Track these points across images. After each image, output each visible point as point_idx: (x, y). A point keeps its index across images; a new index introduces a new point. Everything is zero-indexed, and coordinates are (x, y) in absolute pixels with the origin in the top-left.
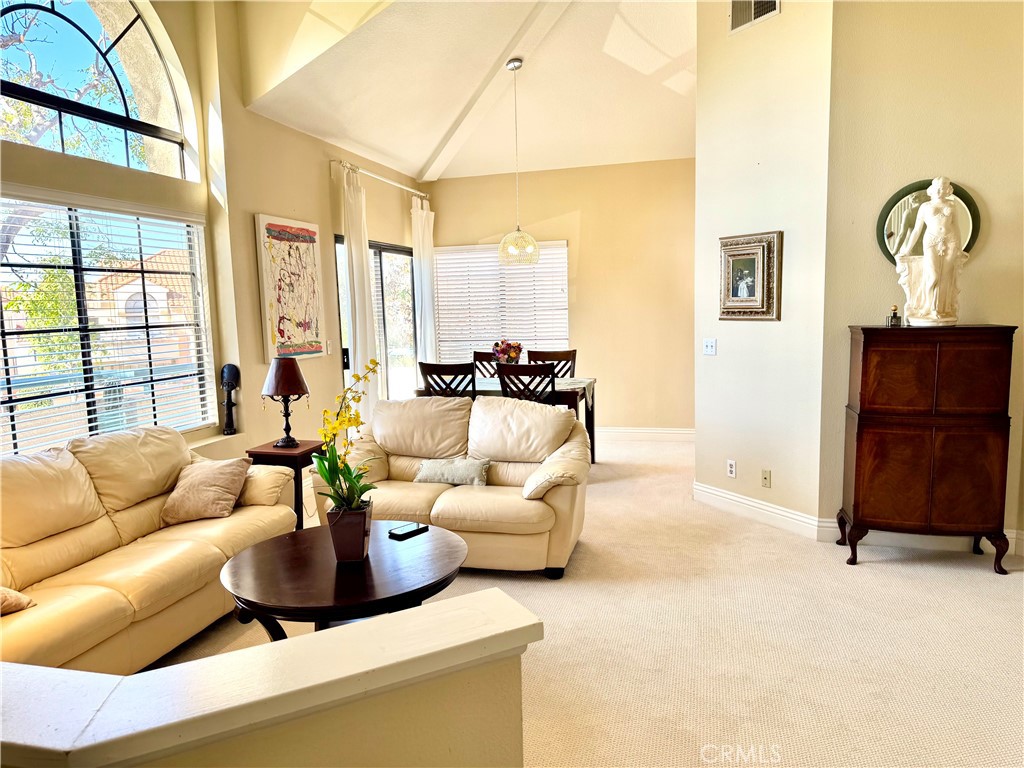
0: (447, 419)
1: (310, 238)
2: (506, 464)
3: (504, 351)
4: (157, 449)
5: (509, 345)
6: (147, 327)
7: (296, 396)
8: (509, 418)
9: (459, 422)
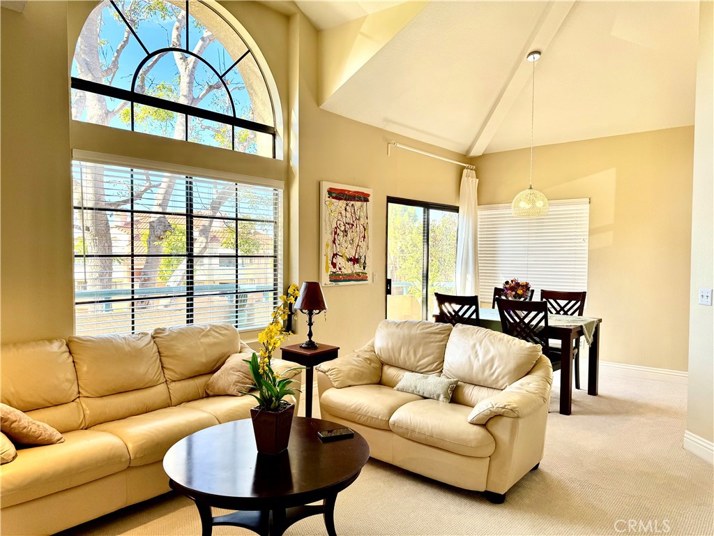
0: (428, 340)
1: (364, 198)
2: (473, 386)
3: (512, 289)
4: (215, 340)
5: (518, 284)
6: (237, 256)
7: (318, 311)
8: (478, 346)
9: (437, 344)
